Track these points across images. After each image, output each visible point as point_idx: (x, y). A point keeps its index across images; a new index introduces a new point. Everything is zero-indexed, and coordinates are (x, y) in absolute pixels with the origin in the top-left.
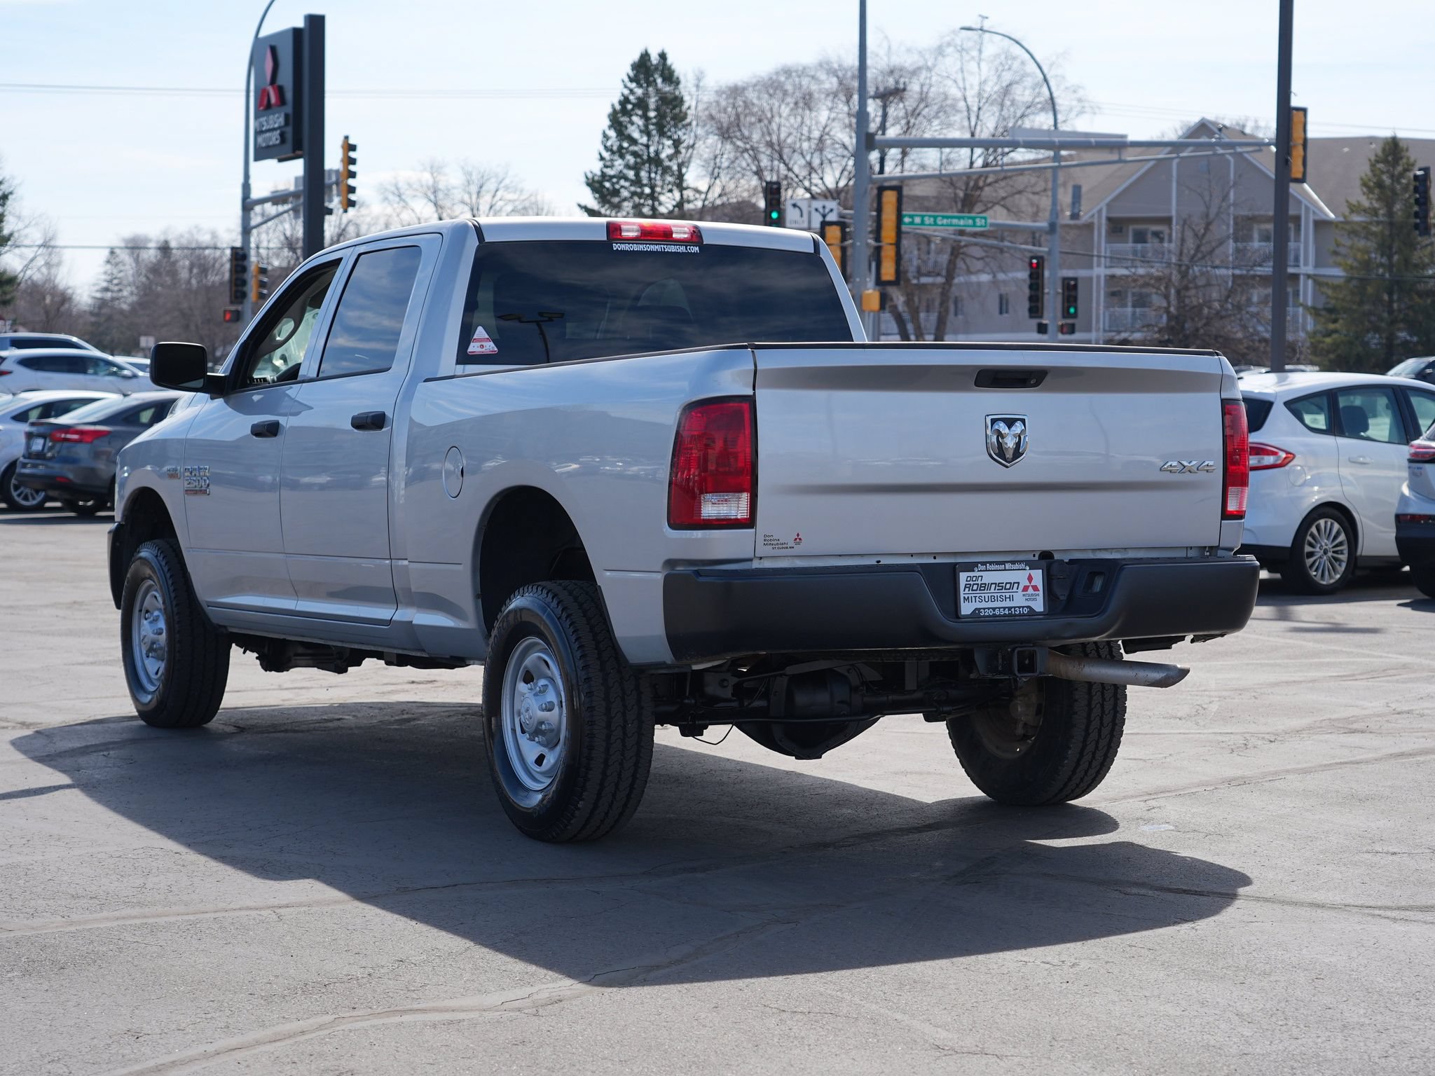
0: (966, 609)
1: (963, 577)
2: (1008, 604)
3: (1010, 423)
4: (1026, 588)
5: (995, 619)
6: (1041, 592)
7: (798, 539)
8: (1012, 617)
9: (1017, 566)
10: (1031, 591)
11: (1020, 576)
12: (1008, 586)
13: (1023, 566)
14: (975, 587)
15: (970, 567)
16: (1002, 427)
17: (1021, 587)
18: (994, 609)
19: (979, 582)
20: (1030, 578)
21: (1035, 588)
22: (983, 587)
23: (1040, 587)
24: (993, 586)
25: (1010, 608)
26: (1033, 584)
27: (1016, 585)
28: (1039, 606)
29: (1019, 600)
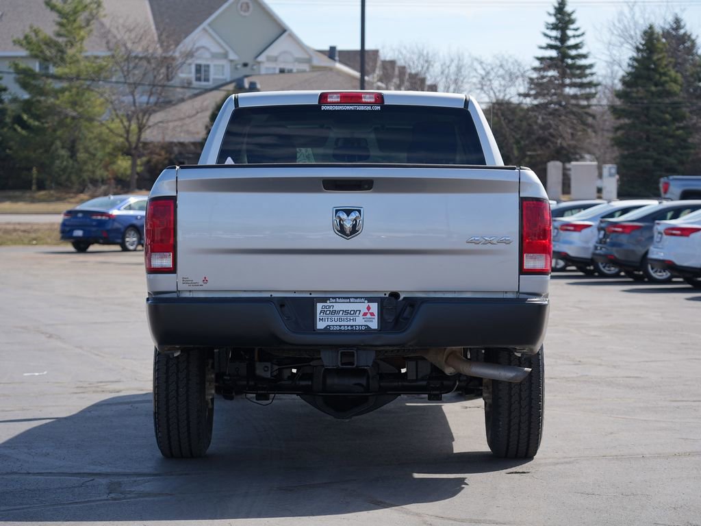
0: (321, 325)
1: (319, 306)
2: (352, 323)
3: (348, 212)
4: (365, 314)
5: (340, 333)
6: (376, 317)
7: (205, 281)
8: (353, 332)
9: (358, 300)
10: (369, 316)
11: (363, 307)
12: (352, 312)
13: (363, 300)
14: (328, 312)
15: (324, 300)
16: (344, 216)
17: (362, 313)
18: (340, 326)
19: (331, 309)
20: (369, 308)
21: (372, 314)
22: (334, 312)
23: (376, 314)
24: (341, 312)
25: (352, 326)
26: (370, 311)
27: (358, 312)
28: (374, 325)
29: (360, 321)
